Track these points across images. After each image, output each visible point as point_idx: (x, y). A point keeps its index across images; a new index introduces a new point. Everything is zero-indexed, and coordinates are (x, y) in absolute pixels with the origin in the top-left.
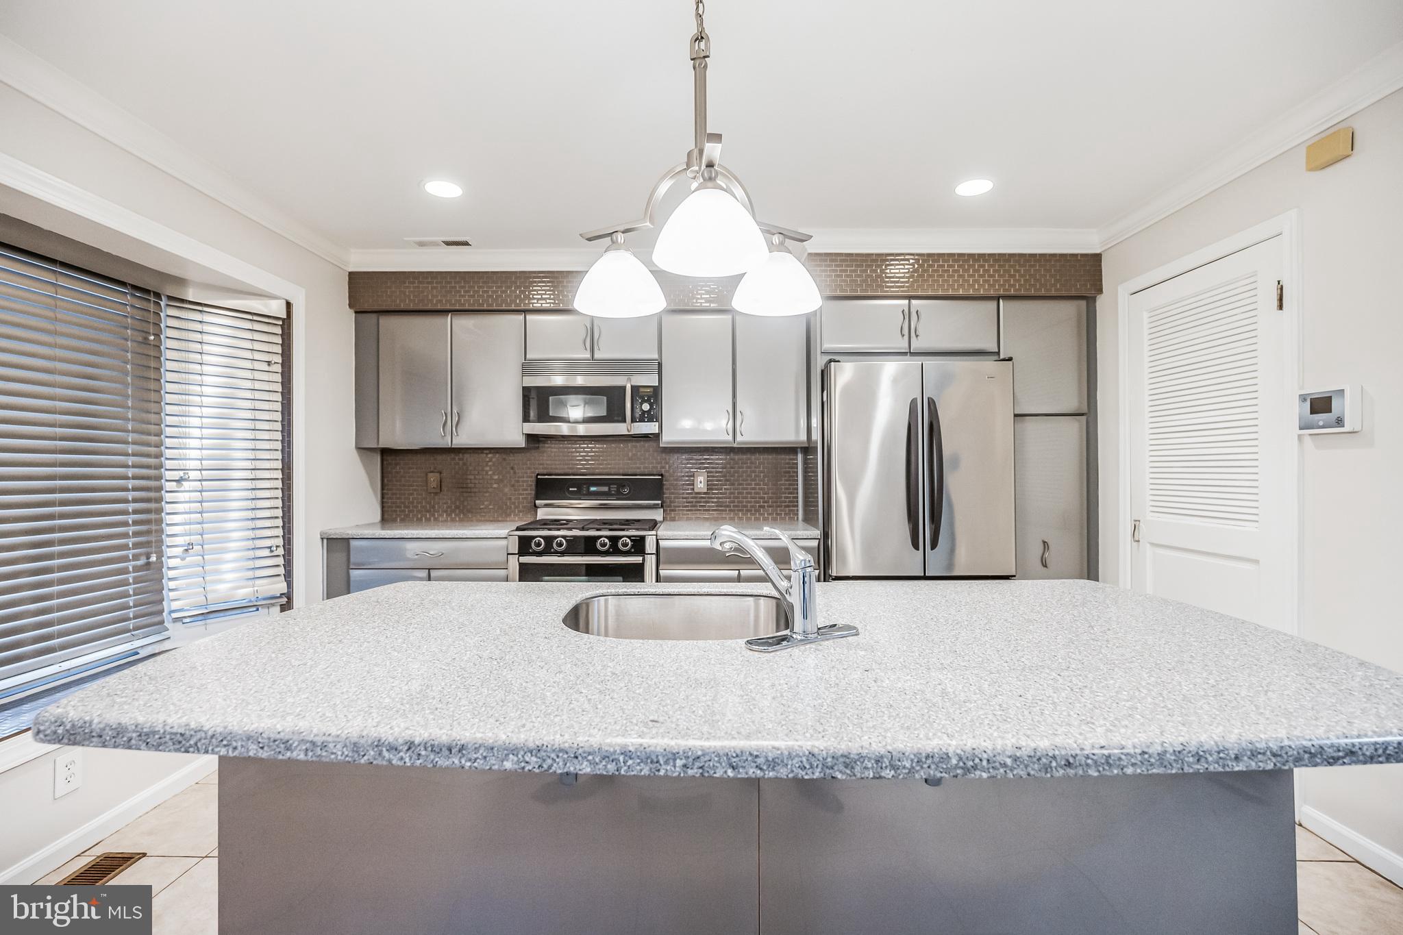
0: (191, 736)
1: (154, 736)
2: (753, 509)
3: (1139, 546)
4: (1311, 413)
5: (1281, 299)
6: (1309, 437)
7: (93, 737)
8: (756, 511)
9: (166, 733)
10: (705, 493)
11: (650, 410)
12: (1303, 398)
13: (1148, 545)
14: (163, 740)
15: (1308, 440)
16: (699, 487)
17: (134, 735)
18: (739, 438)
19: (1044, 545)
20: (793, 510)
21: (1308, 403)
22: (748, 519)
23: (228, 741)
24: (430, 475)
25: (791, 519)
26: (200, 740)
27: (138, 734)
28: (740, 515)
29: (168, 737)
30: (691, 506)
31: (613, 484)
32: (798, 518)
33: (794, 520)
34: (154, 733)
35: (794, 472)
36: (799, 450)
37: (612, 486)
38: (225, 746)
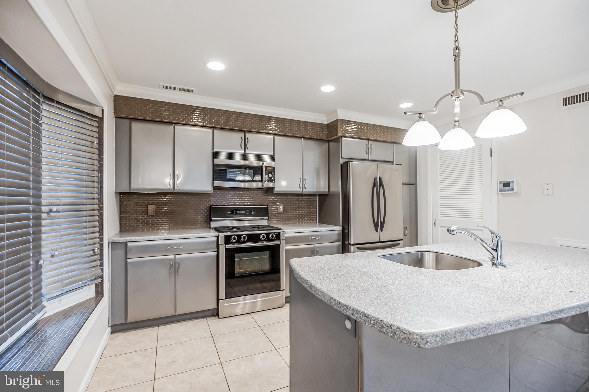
0: (489, 327)
1: (476, 331)
2: (301, 219)
3: (435, 227)
4: (503, 187)
5: (491, 154)
6: (500, 194)
7: (452, 338)
8: (302, 220)
9: (480, 329)
10: (282, 213)
11: (272, 177)
12: (500, 183)
13: (439, 227)
14: (479, 332)
15: (500, 195)
16: (280, 210)
17: (468, 333)
18: (304, 190)
19: (405, 229)
20: (315, 219)
21: (502, 185)
22: (299, 223)
23: (501, 326)
24: (150, 206)
25: (314, 223)
26: (492, 328)
27: (470, 332)
28: (296, 222)
29: (481, 330)
30: (277, 219)
31: (247, 210)
32: (317, 222)
33: (315, 223)
34: (475, 329)
35: (315, 204)
36: (317, 195)
37: (247, 211)
38: (500, 328)
